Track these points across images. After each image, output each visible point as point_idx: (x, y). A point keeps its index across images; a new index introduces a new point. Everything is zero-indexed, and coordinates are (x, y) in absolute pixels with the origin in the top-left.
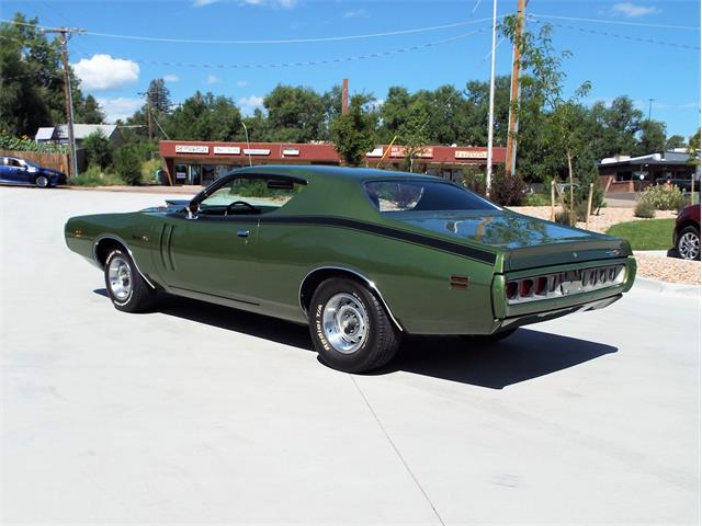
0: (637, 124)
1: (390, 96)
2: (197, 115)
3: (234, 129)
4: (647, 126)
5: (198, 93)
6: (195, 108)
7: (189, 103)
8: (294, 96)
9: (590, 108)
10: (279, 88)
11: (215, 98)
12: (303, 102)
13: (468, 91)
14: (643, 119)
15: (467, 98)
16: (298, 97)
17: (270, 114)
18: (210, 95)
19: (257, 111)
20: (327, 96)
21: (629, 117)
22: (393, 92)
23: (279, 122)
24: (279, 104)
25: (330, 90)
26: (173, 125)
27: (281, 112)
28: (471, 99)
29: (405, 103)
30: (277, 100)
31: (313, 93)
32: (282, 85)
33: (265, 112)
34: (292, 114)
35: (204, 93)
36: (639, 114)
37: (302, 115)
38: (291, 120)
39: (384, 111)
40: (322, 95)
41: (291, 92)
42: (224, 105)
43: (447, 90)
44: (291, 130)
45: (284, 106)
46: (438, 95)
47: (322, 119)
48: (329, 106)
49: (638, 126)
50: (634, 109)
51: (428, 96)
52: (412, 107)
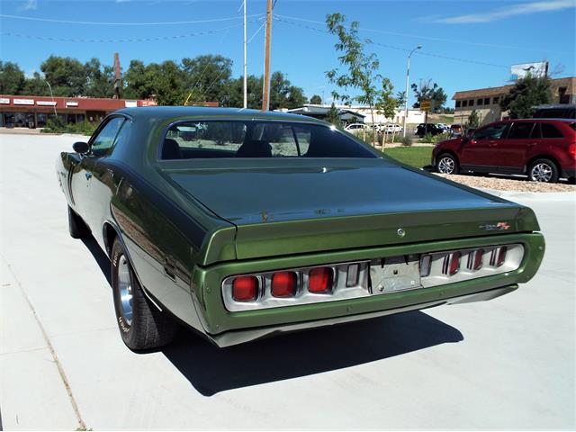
0: (287, 89)
1: (131, 66)
3: (21, 87)
4: (292, 90)
8: (64, 64)
9: (259, 78)
10: (51, 58)
12: (71, 68)
13: (183, 65)
14: (290, 86)
15: (183, 69)
16: (67, 65)
17: (47, 76)
19: (36, 74)
20: (87, 65)
21: (282, 84)
22: (134, 64)
23: (55, 82)
24: (53, 69)
25: (89, 61)
27: (56, 75)
28: (185, 70)
29: (142, 71)
30: (52, 66)
31: (77, 63)
32: (54, 56)
33: (43, 75)
34: (63, 77)
36: (287, 83)
37: (71, 77)
38: (62, 81)
39: (129, 77)
40: (84, 64)
41: (61, 61)
43: (170, 64)
44: (64, 88)
45: (57, 71)
46: (164, 67)
47: (85, 81)
48: (89, 72)
49: (287, 90)
50: (284, 79)
51: (156, 66)
52: (148, 74)
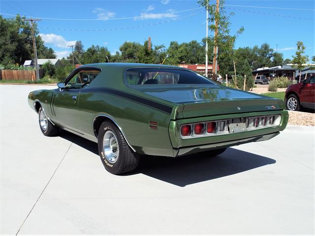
0: (271, 54)
1: (171, 45)
2: (92, 54)
3: (109, 58)
4: (275, 55)
5: (93, 46)
6: (92, 52)
7: (89, 50)
8: (132, 46)
9: (252, 48)
10: (126, 43)
11: (100, 48)
12: (135, 48)
13: (202, 43)
14: (274, 52)
15: (202, 45)
16: (133, 46)
18: (98, 46)
19: (117, 53)
21: (268, 52)
23: (126, 57)
24: (126, 49)
26: (83, 59)
27: (127, 53)
28: (204, 46)
29: (177, 48)
30: (125, 48)
31: (140, 45)
32: (127, 42)
33: (121, 53)
34: (131, 53)
35: (95, 46)
36: (272, 50)
37: (135, 53)
38: (131, 56)
39: (169, 51)
41: (131, 44)
42: (103, 50)
43: (194, 42)
44: (131, 60)
45: (128, 50)
46: (190, 45)
49: (271, 55)
50: (270, 48)
51: (187, 45)
52: (180, 50)
